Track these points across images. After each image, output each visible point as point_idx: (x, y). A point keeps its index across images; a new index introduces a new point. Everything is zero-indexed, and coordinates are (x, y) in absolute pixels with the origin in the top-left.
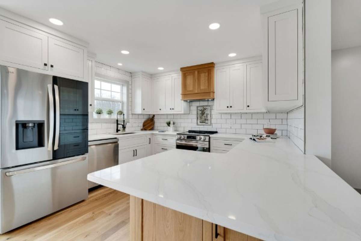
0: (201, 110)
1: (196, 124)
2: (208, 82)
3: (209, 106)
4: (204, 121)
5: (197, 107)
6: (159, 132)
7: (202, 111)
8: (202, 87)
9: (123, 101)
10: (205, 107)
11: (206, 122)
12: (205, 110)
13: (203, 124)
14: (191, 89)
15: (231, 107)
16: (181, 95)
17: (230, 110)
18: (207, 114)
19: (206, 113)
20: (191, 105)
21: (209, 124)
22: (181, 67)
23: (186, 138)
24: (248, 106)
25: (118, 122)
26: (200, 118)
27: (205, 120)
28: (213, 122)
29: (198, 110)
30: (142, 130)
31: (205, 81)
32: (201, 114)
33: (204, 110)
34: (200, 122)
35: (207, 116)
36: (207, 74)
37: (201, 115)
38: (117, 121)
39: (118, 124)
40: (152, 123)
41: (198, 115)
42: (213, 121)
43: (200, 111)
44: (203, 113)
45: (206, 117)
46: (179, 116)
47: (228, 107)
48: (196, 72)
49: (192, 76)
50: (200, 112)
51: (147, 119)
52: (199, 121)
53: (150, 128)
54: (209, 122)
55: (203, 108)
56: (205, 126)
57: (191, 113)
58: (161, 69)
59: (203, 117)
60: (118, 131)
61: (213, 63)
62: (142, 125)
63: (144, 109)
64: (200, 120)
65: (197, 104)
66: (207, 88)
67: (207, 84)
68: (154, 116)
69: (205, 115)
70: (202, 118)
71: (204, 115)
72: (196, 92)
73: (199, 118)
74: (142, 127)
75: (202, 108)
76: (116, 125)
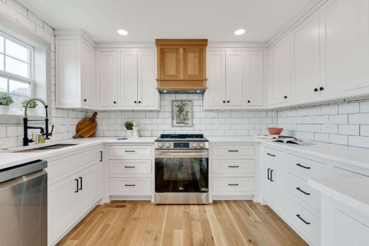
0: (179, 106)
1: (171, 125)
2: (200, 67)
3: (190, 101)
4: (184, 122)
5: (173, 101)
6: (118, 139)
7: (180, 108)
8: (190, 73)
9: (34, 81)
10: (183, 102)
11: (186, 122)
12: (185, 105)
13: (180, 125)
14: (173, 72)
15: (228, 102)
16: (156, 82)
17: (226, 107)
18: (187, 112)
19: (185, 110)
20: (162, 99)
21: (190, 125)
22: (157, 38)
23: (172, 147)
24: (249, 102)
25: (28, 122)
26: (177, 117)
27: (185, 119)
28: (194, 122)
29: (174, 106)
30: (74, 137)
31: (195, 64)
32: (178, 111)
33: (182, 106)
34: (177, 123)
35: (187, 113)
36: (197, 54)
37: (178, 113)
38: (26, 120)
39: (26, 128)
40: (92, 125)
41: (174, 114)
42: (196, 121)
43: (177, 107)
44: (182, 110)
45: (185, 116)
46: (144, 114)
47: (224, 102)
48: (181, 50)
49: (175, 54)
50: (177, 109)
51: (83, 118)
52: (175, 122)
53: (90, 134)
54: (190, 122)
55: (181, 103)
56: (183, 128)
57: (162, 110)
58: (123, 32)
59: (182, 116)
60: (26, 141)
61: (206, 40)
62: (74, 128)
63: (85, 100)
64: (177, 119)
65: (173, 97)
66: (198, 74)
67: (197, 69)
68: (96, 113)
69: (184, 113)
70: (180, 117)
71: (182, 113)
72: (182, 78)
73: (175, 117)
74: (74, 133)
75: (179, 103)
76: (22, 129)
